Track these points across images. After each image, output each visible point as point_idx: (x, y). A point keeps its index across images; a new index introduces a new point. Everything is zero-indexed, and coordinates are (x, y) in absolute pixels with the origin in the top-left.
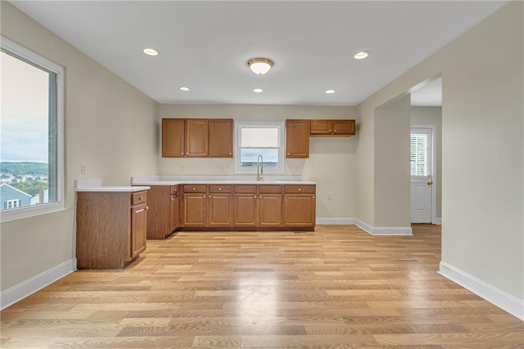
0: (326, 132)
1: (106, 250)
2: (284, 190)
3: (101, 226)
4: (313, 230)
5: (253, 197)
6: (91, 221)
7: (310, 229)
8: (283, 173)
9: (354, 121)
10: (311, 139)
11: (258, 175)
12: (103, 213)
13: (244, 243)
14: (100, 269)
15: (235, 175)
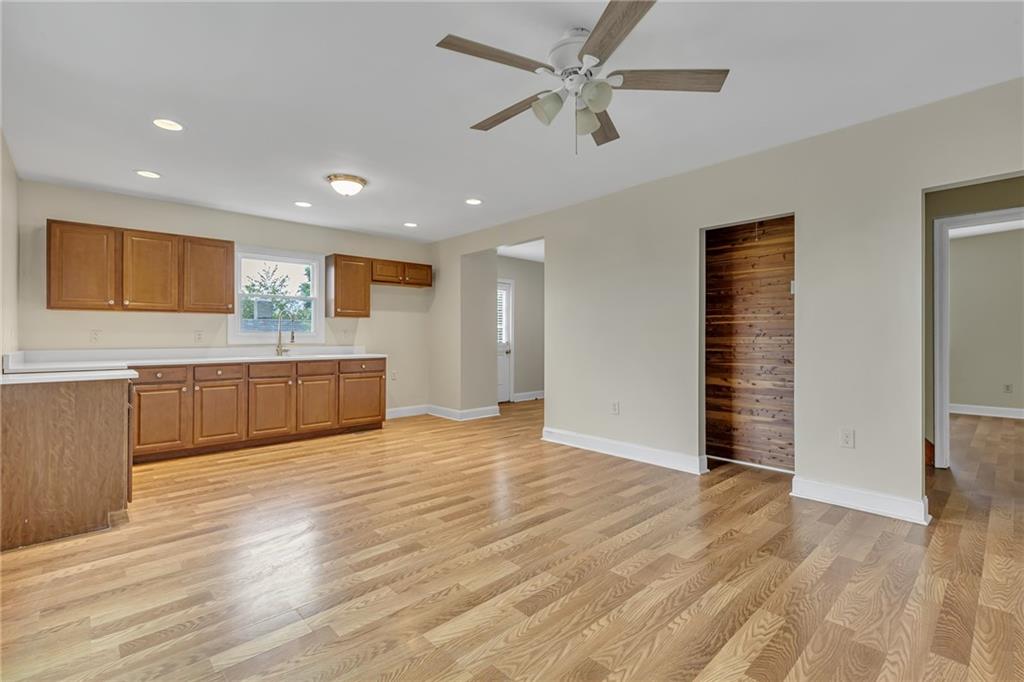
0: (395, 279)
1: (65, 499)
2: (338, 368)
3: (51, 451)
4: (381, 428)
5: (286, 383)
6: (20, 445)
7: (376, 426)
8: (323, 342)
9: (430, 267)
10: (374, 288)
11: (279, 345)
12: (55, 426)
13: (299, 456)
14: (50, 540)
15: (228, 346)
